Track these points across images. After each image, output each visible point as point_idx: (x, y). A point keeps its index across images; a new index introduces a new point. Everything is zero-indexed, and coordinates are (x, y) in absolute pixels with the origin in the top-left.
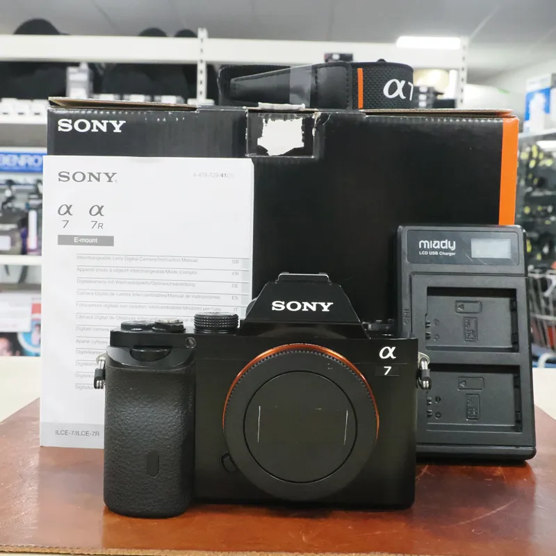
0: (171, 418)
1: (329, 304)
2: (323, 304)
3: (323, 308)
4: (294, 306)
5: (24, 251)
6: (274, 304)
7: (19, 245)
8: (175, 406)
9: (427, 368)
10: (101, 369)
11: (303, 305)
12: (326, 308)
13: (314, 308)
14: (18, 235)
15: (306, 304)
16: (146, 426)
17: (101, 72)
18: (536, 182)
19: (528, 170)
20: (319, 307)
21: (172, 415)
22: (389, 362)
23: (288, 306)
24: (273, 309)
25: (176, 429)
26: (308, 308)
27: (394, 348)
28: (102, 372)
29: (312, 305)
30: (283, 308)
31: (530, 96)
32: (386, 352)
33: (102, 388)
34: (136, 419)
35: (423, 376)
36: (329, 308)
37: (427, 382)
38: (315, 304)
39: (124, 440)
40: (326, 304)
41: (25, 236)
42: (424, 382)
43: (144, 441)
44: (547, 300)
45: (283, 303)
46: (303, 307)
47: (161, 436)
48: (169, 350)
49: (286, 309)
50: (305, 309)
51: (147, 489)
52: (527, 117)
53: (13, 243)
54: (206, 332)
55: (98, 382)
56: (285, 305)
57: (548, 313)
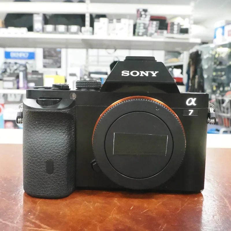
0: (61, 140)
1: (156, 72)
2: (152, 72)
3: (152, 75)
4: (135, 73)
5: (18, 88)
6: (123, 72)
7: (16, 86)
8: (64, 133)
9: (213, 112)
10: (21, 112)
11: (140, 73)
12: (154, 74)
13: (147, 75)
14: (15, 82)
15: (142, 72)
16: (45, 144)
17: (48, 17)
18: (218, 63)
19: (215, 58)
20: (150, 74)
21: (62, 138)
22: (192, 107)
23: (132, 73)
24: (122, 75)
25: (64, 147)
26: (143, 74)
27: (195, 99)
28: (21, 114)
29: (146, 73)
30: (128, 74)
31: (216, 29)
32: (190, 102)
33: (21, 123)
34: (40, 141)
35: (212, 116)
36: (156, 75)
37: (214, 120)
38: (147, 72)
39: (32, 153)
40: (154, 72)
41: (18, 82)
42: (212, 120)
43: (45, 153)
44: (224, 108)
45: (128, 72)
46: (140, 74)
47: (55, 151)
48: (60, 100)
49: (130, 75)
50: (142, 75)
51: (46, 182)
52: (215, 37)
53: (14, 85)
54: (83, 90)
55: (19, 119)
56: (130, 73)
57: (224, 112)
